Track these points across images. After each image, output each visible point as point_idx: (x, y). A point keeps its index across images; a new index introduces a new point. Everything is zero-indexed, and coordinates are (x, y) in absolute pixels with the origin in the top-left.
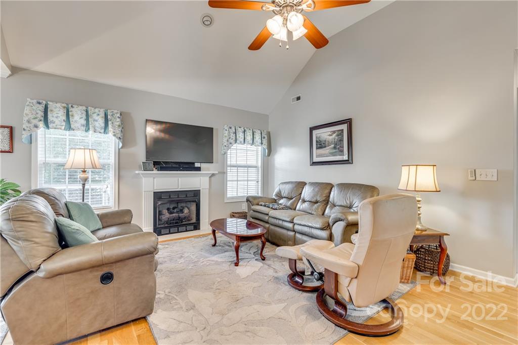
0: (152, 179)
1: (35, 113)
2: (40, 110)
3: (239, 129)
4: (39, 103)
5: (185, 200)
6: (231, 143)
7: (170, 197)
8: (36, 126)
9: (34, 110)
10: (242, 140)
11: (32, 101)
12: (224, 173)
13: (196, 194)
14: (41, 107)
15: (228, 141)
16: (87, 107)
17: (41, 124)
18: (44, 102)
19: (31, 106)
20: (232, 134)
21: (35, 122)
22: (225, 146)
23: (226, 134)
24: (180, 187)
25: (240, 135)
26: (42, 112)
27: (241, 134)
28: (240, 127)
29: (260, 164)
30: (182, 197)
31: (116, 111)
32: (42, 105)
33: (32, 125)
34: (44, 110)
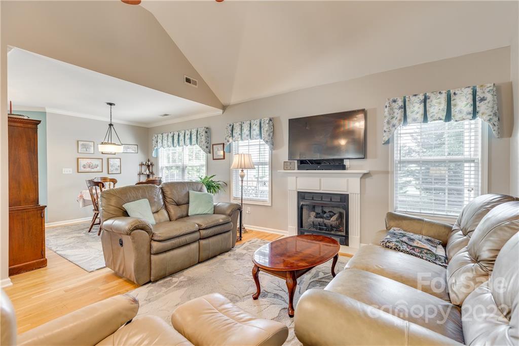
0: (295, 178)
1: (228, 132)
2: (230, 130)
3: (413, 98)
4: (230, 125)
5: (328, 204)
6: (394, 126)
7: (313, 200)
8: (228, 141)
10: (420, 116)
12: (387, 172)
13: (344, 199)
15: (388, 123)
16: (250, 121)
17: (231, 140)
18: (232, 124)
19: (227, 129)
20: (396, 111)
22: (385, 131)
23: (386, 113)
24: (322, 189)
25: (416, 109)
27: (417, 105)
28: (415, 95)
29: (479, 157)
30: (326, 200)
31: (266, 119)
32: (231, 127)
33: (226, 141)
34: (232, 130)
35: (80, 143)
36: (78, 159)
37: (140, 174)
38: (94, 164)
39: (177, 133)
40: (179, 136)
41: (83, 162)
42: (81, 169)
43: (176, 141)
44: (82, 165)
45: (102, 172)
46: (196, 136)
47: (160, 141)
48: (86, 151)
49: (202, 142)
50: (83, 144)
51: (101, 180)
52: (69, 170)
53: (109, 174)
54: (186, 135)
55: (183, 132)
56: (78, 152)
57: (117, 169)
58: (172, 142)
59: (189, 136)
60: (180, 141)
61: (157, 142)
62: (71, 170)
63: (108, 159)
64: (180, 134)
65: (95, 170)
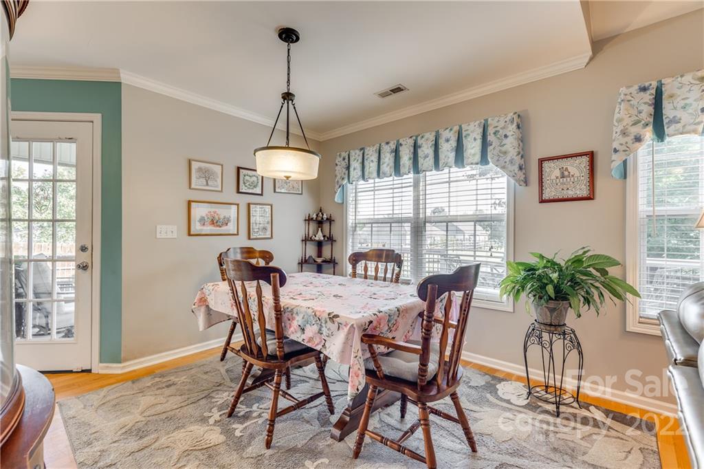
1: (636, 112)
2: (645, 103)
4: (644, 89)
8: (638, 139)
9: (632, 106)
11: (628, 91)
14: (648, 97)
17: (649, 134)
18: (654, 84)
19: (629, 101)
21: (634, 130)
26: (650, 105)
32: (648, 92)
33: (629, 139)
34: (654, 101)
35: (195, 165)
36: (189, 203)
37: (306, 240)
38: (222, 217)
39: (411, 142)
40: (416, 147)
41: (199, 211)
42: (197, 227)
43: (406, 159)
44: (198, 218)
45: (238, 234)
46: (479, 142)
47: (356, 165)
48: (207, 184)
49: (505, 153)
50: (200, 170)
51: (242, 253)
52: (171, 231)
53: (249, 238)
54: (442, 141)
55: (431, 136)
56: (190, 188)
57: (265, 229)
58: (392, 164)
59: (453, 143)
60: (421, 160)
61: (348, 168)
62: (175, 228)
63: (249, 205)
64: (420, 142)
65: (224, 229)
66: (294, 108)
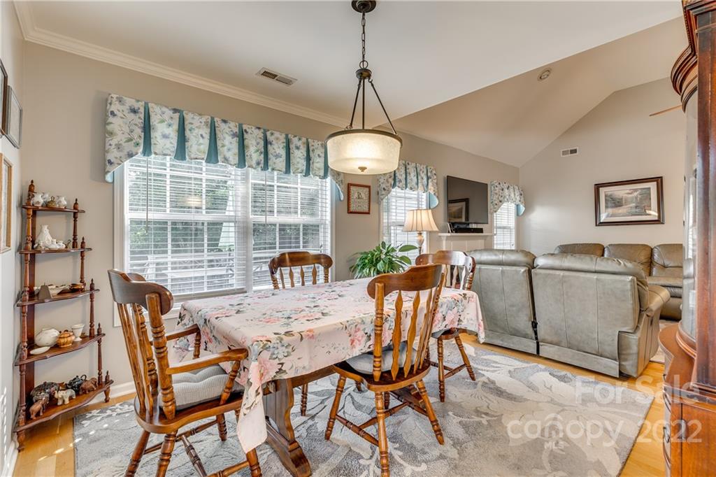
39: (259, 133)
46: (323, 159)
55: (280, 137)
64: (269, 138)
66: (372, 85)
